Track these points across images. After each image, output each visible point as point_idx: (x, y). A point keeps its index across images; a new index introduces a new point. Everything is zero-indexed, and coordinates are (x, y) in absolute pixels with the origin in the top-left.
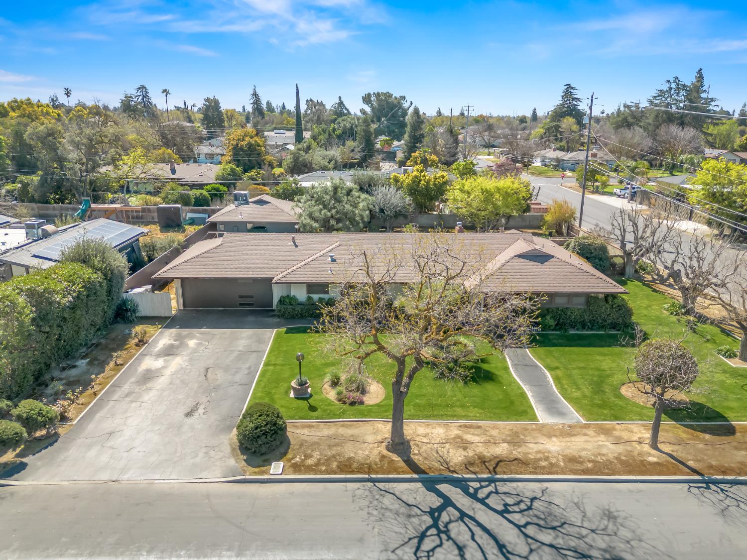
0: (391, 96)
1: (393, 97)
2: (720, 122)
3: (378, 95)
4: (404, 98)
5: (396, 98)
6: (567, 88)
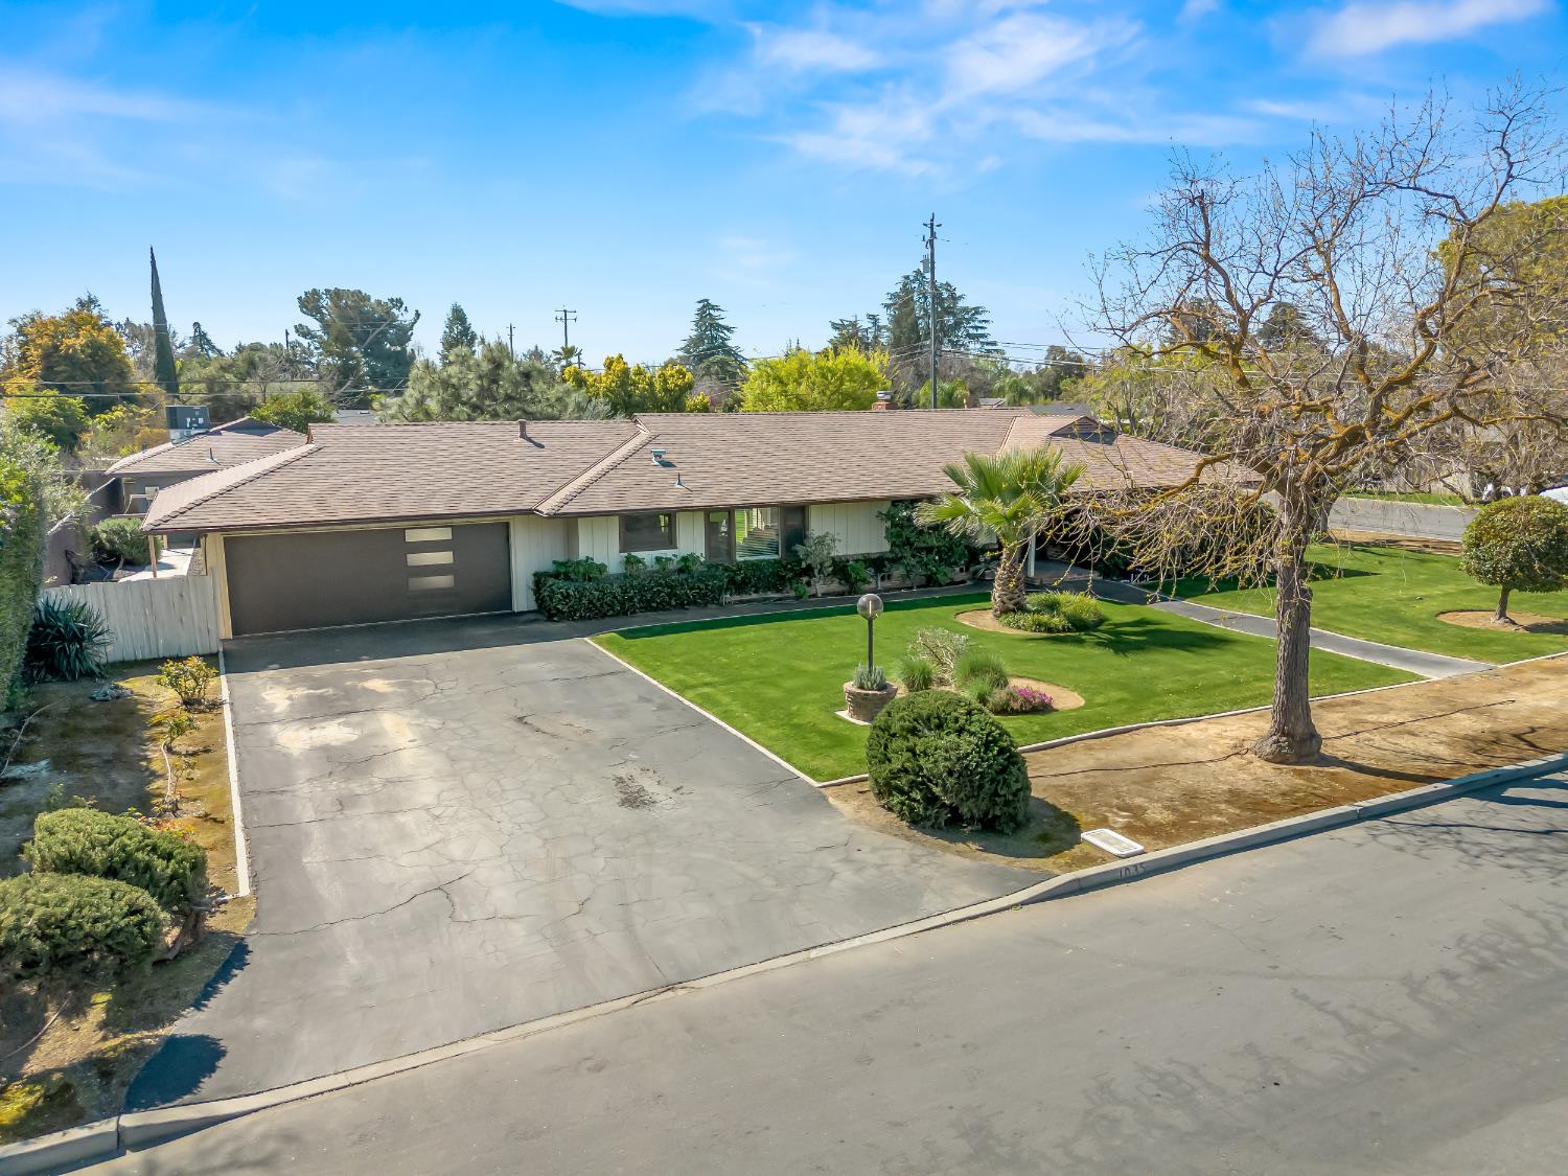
0: (367, 298)
1: (372, 300)
2: (994, 348)
3: (336, 295)
4: (398, 303)
5: (379, 302)
6: (704, 306)
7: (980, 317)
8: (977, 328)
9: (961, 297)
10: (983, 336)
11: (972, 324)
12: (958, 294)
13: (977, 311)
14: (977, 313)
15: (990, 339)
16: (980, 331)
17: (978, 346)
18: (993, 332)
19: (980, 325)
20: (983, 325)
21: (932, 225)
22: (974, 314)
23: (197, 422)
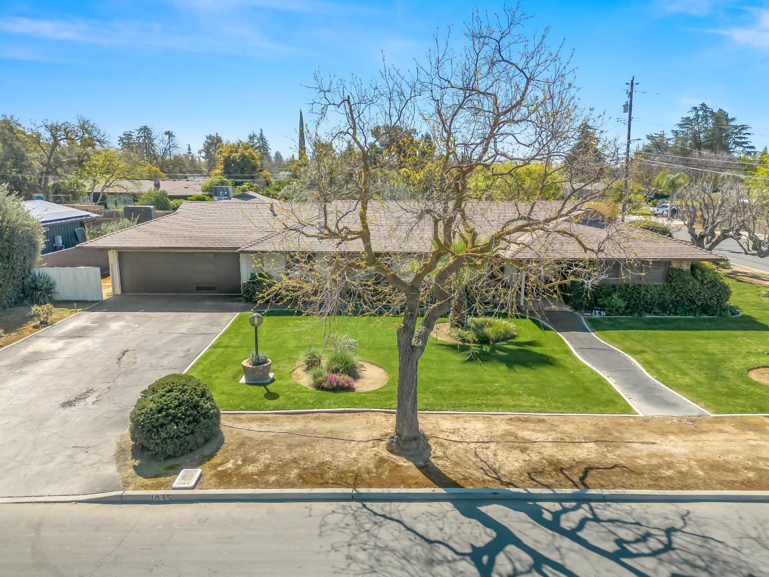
1: (403, 130)
5: (406, 131)
7: (744, 132)
8: (741, 138)
9: (733, 119)
10: (746, 143)
11: (739, 135)
12: (730, 117)
13: (743, 127)
14: (743, 129)
15: (750, 145)
16: (743, 140)
17: (741, 149)
18: (753, 140)
19: (744, 136)
20: (746, 136)
21: (632, 83)
22: (741, 129)
23: (224, 194)
